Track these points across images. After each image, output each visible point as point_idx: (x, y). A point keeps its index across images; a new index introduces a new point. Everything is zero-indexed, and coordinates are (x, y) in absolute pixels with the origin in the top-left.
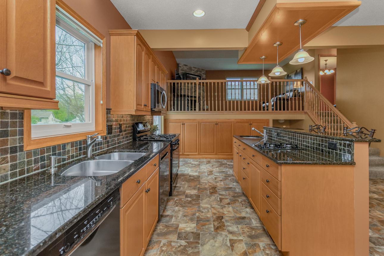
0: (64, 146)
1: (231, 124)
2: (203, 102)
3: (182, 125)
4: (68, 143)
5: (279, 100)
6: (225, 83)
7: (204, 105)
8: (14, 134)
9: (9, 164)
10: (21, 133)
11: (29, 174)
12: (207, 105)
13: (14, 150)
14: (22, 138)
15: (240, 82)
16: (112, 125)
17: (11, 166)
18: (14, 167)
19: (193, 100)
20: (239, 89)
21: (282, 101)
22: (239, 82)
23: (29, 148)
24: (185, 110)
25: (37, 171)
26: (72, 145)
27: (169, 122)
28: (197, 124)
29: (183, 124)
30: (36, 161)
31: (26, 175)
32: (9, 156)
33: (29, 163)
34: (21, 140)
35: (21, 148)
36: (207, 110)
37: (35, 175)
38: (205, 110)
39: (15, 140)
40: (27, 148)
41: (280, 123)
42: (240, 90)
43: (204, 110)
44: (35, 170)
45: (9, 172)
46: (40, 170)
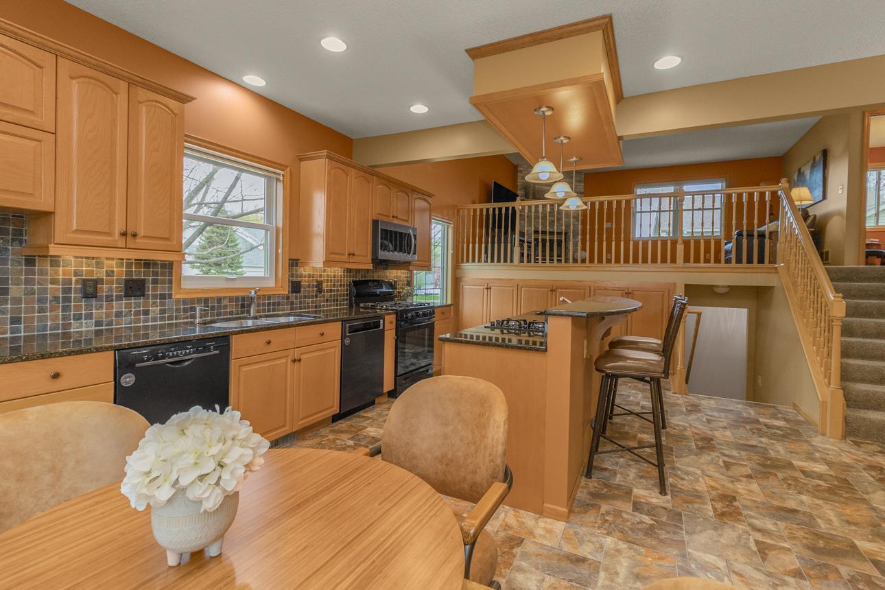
0: (219, 300)
1: (585, 292)
2: (576, 244)
3: (485, 290)
4: (224, 298)
5: (747, 239)
6: (628, 202)
7: (575, 251)
8: (163, 282)
9: (159, 308)
10: (170, 282)
11: (178, 321)
12: (584, 249)
13: (163, 296)
14: (172, 287)
15: (672, 198)
16: (300, 282)
17: (161, 310)
18: (163, 311)
19: (555, 240)
20: (670, 211)
21: (756, 241)
22: (670, 197)
23: (177, 297)
24: (507, 262)
25: (185, 320)
26: (231, 299)
27: (464, 284)
28: (513, 290)
29: (489, 288)
30: (185, 310)
31: (174, 321)
32: (158, 301)
33: (178, 310)
34: (170, 288)
35: (170, 296)
36: (583, 261)
37: (183, 323)
38: (579, 261)
39: (164, 288)
40: (176, 296)
41: (717, 293)
42: (672, 213)
43: (575, 261)
44: (183, 319)
45: (159, 315)
46: (189, 320)
